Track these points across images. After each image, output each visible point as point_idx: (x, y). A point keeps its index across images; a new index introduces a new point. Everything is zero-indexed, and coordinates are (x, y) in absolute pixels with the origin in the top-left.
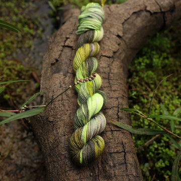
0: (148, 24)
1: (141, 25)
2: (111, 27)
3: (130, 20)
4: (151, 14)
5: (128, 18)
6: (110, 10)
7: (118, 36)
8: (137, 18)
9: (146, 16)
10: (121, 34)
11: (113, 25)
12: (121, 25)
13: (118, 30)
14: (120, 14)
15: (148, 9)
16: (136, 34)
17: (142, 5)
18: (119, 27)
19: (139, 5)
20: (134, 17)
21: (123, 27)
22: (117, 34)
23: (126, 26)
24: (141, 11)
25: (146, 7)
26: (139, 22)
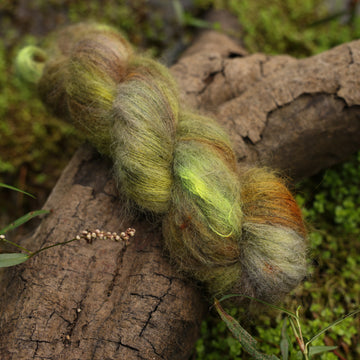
0: (332, 129)
1: (312, 126)
2: (242, 114)
3: (290, 110)
4: (346, 107)
5: (288, 104)
7: (247, 139)
8: (308, 107)
9: (332, 110)
10: (254, 136)
11: (248, 109)
12: (264, 116)
13: (254, 126)
14: (273, 90)
15: (342, 93)
16: (294, 144)
17: (329, 81)
18: (257, 120)
19: (323, 81)
20: (302, 103)
21: (267, 123)
22: (245, 135)
23: (276, 120)
24: (321, 95)
25: (339, 88)
26: (309, 119)
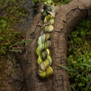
0: (79, 16)
1: (75, 16)
2: (61, 17)
3: (70, 14)
4: (81, 10)
5: (69, 12)
6: (61, 8)
7: (64, 21)
8: (73, 12)
9: (78, 12)
10: (65, 20)
11: (62, 15)
12: (65, 16)
13: (64, 18)
14: (65, 10)
15: (79, 8)
16: (73, 20)
17: (76, 6)
18: (64, 17)
19: (75, 6)
20: (72, 12)
21: (66, 17)
22: (63, 20)
23: (68, 16)
24: (76, 9)
26: (74, 14)
